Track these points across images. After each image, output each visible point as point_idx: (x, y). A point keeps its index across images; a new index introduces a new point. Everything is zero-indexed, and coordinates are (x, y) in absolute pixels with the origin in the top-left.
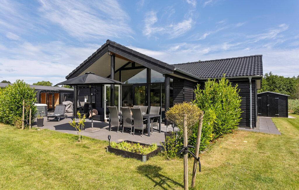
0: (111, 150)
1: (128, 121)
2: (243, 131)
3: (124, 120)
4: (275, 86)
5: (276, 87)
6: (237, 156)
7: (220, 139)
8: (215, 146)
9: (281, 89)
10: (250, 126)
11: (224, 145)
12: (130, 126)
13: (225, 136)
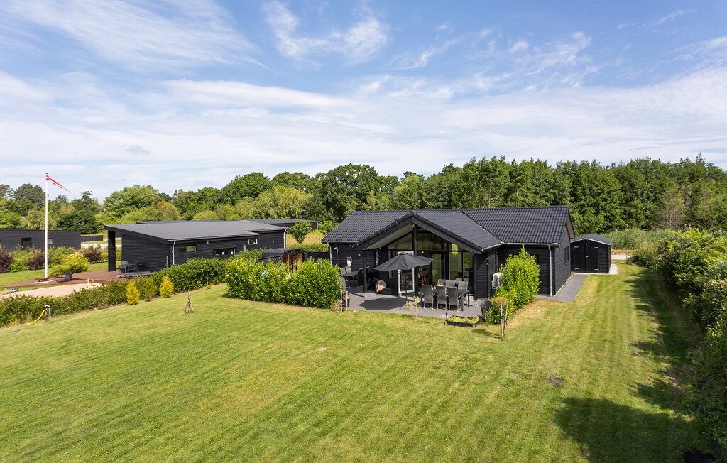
0: (449, 323)
1: (443, 298)
2: (542, 300)
3: (438, 297)
4: (635, 192)
5: (637, 195)
6: (529, 321)
7: (520, 310)
8: (516, 316)
9: (645, 197)
10: (550, 294)
11: (522, 315)
12: (445, 303)
13: (525, 306)
